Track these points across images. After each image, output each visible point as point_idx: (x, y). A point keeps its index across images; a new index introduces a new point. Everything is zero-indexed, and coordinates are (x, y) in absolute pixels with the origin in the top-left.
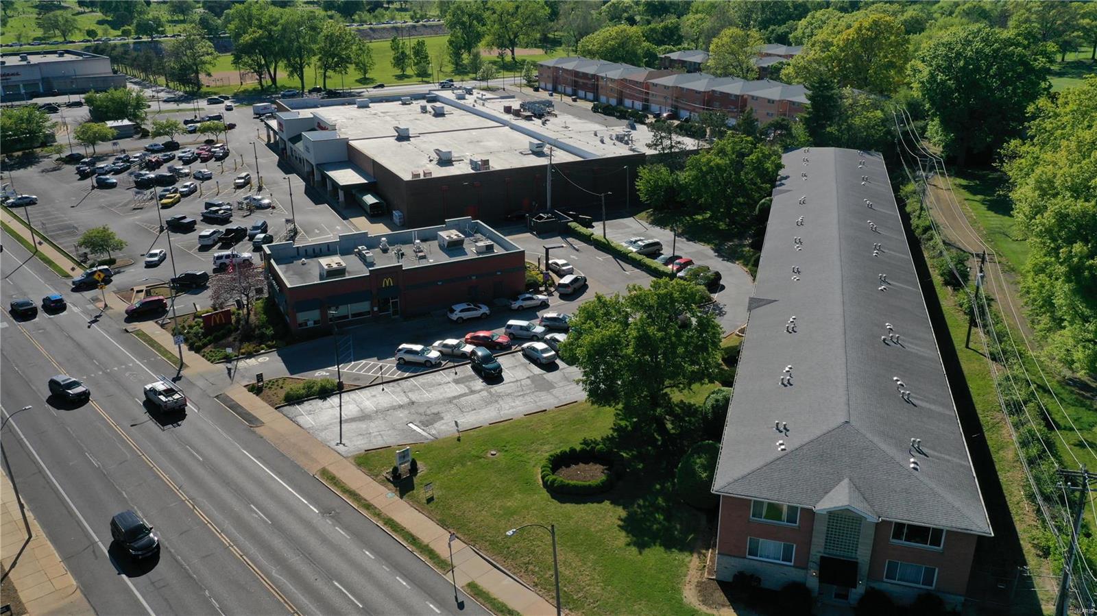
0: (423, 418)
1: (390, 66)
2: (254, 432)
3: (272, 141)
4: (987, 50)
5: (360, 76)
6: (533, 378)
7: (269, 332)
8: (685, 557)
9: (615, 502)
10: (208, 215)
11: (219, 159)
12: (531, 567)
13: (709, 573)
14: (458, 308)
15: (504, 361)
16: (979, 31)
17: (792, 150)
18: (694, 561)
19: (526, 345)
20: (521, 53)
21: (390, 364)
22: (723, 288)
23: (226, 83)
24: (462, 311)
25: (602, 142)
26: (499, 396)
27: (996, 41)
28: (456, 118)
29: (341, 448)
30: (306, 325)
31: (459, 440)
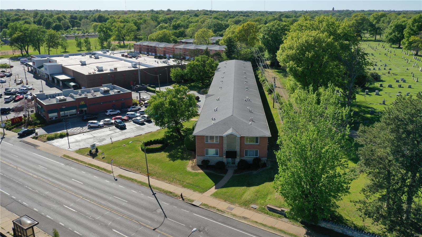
0: (99, 140)
1: (75, 47)
2: (37, 149)
3: (30, 70)
4: (279, 28)
5: (63, 50)
6: (137, 128)
7: (38, 122)
8: (188, 161)
9: (165, 152)
10: (7, 92)
11: (8, 76)
12: (138, 169)
13: (195, 164)
14: (109, 111)
15: (127, 124)
16: (276, 22)
17: (222, 61)
18: (191, 162)
19: (133, 119)
20: (126, 43)
21: (86, 128)
22: (200, 101)
23: (7, 54)
24: (110, 112)
25: (158, 63)
26: (125, 133)
27: (282, 25)
28: (103, 59)
29: (70, 149)
30: (52, 119)
31: (112, 143)
